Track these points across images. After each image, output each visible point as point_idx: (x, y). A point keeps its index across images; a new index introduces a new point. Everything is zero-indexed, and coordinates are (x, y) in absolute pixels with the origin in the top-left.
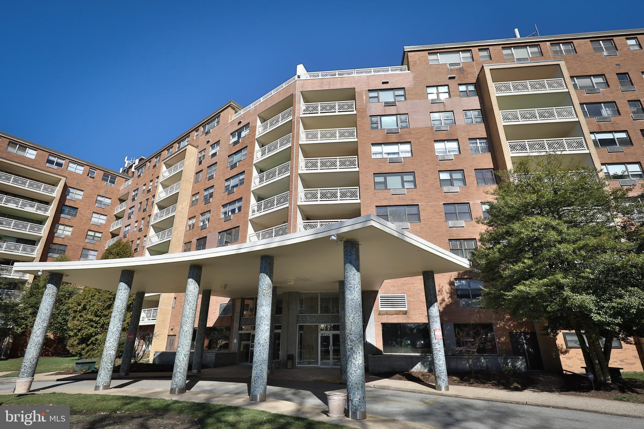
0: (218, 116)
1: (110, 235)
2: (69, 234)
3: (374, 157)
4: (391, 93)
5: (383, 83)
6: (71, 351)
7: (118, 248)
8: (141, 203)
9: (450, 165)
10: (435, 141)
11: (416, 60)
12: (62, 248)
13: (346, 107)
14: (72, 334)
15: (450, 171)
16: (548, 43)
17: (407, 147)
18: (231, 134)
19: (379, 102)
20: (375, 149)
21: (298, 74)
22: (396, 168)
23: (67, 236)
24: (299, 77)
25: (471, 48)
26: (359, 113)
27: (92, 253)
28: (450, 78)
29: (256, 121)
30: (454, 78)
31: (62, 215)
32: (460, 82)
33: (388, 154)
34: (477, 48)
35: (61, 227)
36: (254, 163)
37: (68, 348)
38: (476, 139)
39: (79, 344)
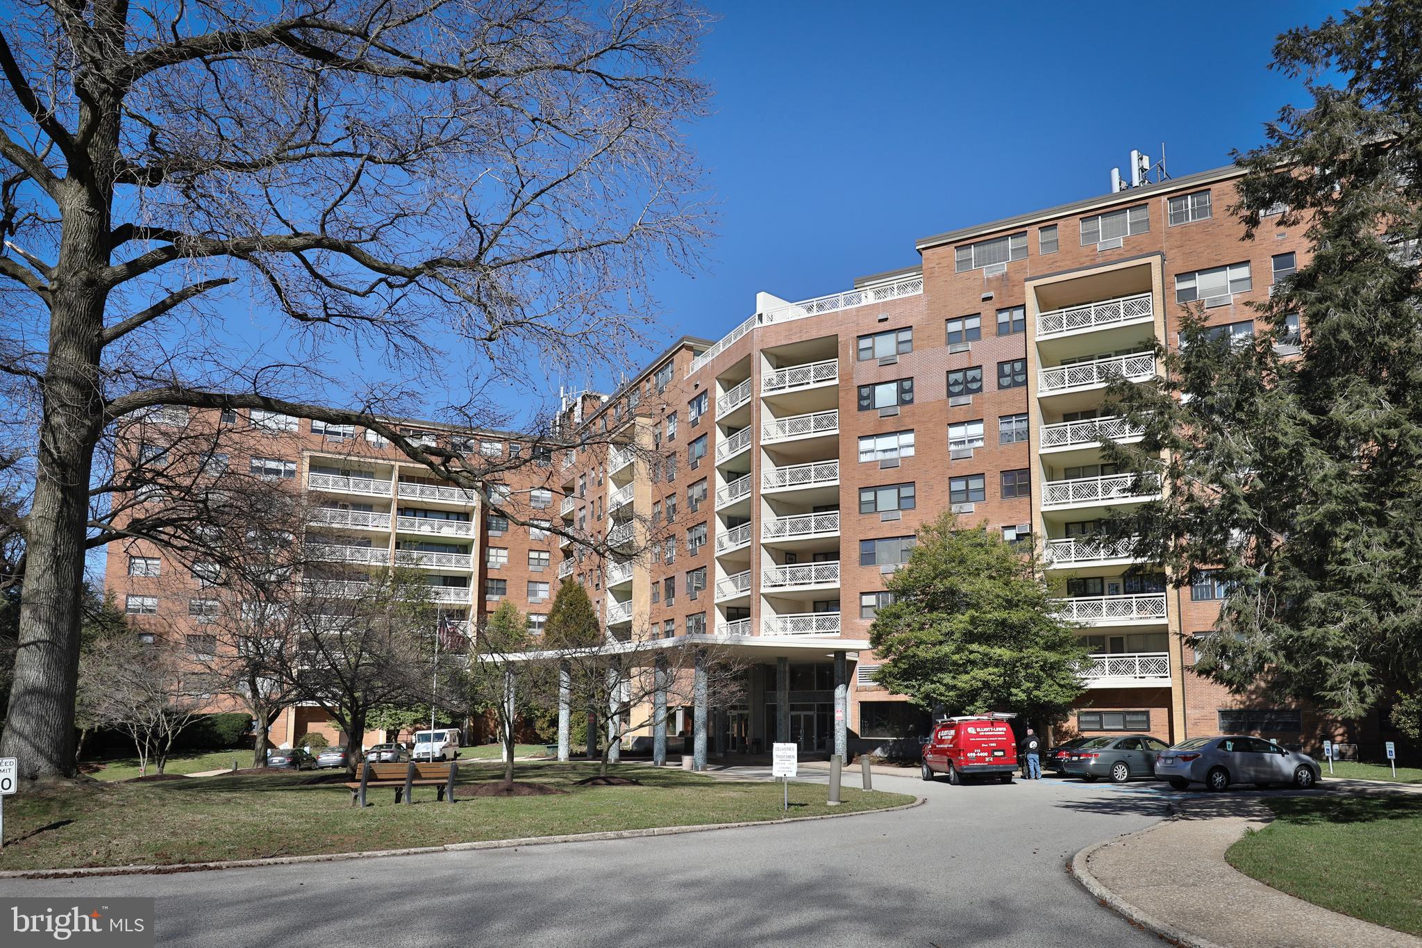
0: (669, 361)
1: (562, 554)
2: (504, 560)
3: (864, 458)
4: (893, 336)
5: (880, 321)
6: (542, 736)
7: (570, 595)
8: (592, 502)
9: (966, 468)
10: (951, 425)
11: (934, 265)
12: (501, 585)
13: (825, 372)
14: (539, 714)
15: (967, 478)
16: (1164, 198)
17: (909, 438)
18: (689, 403)
19: (873, 358)
20: (865, 445)
21: (758, 312)
22: (891, 477)
23: (502, 565)
24: (760, 316)
25: (1026, 229)
26: (843, 383)
27: (541, 586)
28: (984, 299)
29: (714, 388)
30: (990, 298)
31: (490, 533)
32: (999, 306)
33: (884, 451)
34: (1036, 227)
35: (492, 552)
36: (716, 464)
37: (537, 731)
38: (1012, 415)
39: (549, 727)
